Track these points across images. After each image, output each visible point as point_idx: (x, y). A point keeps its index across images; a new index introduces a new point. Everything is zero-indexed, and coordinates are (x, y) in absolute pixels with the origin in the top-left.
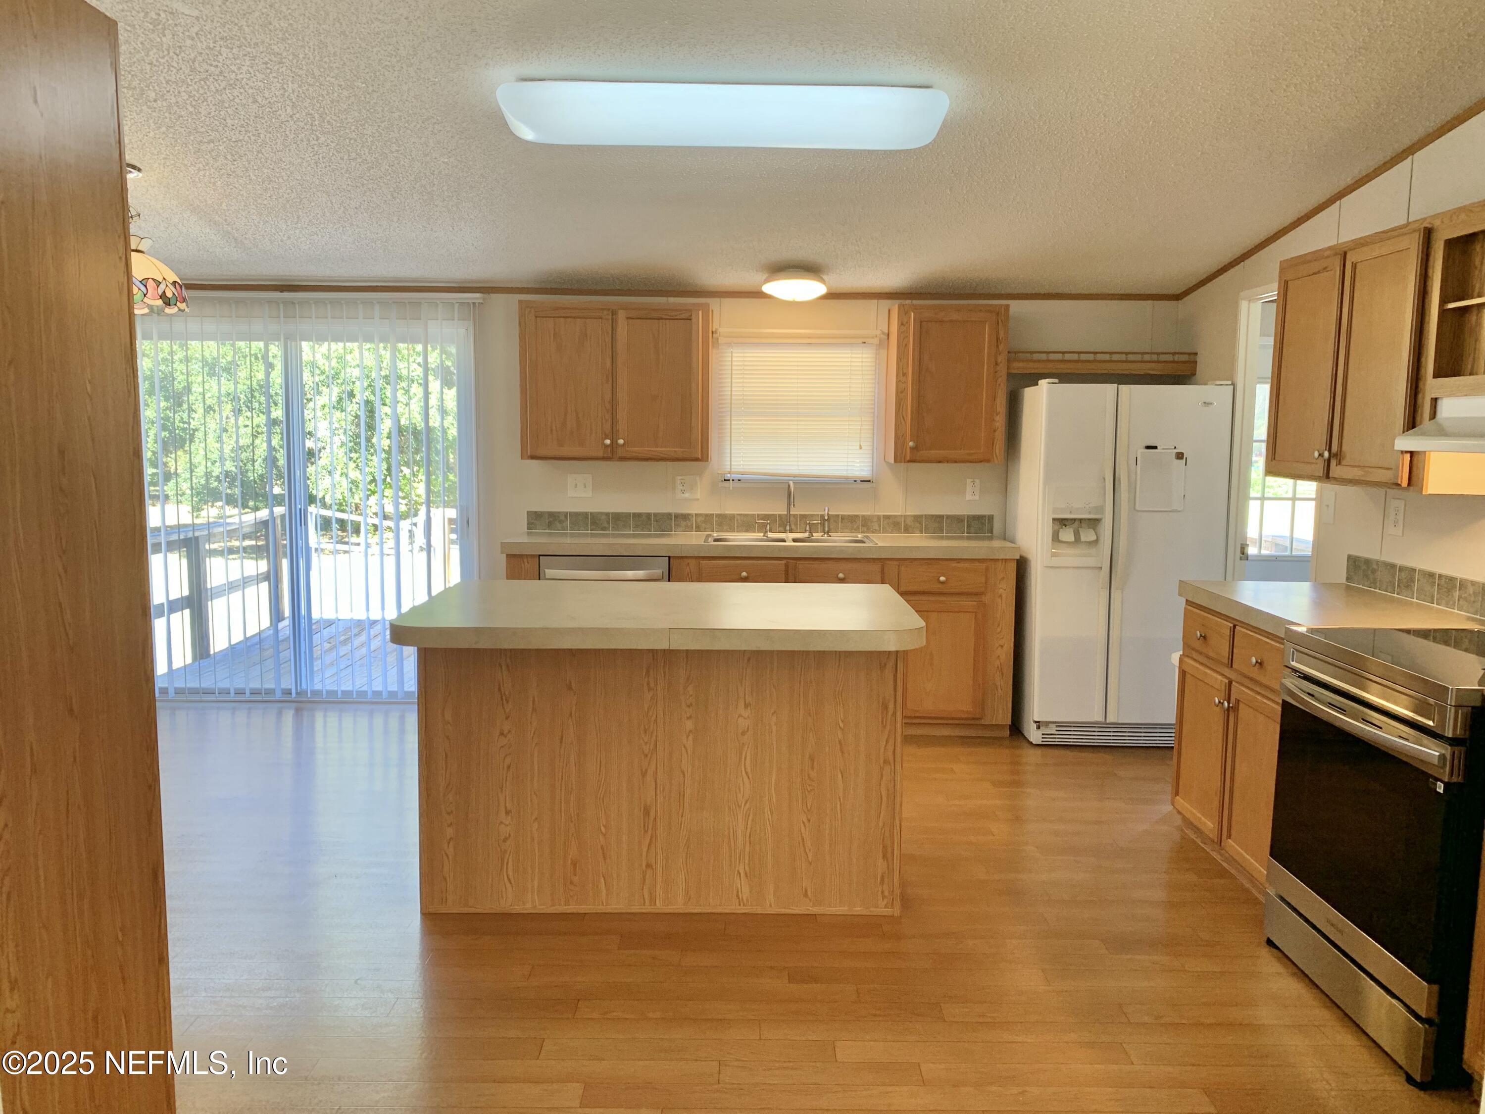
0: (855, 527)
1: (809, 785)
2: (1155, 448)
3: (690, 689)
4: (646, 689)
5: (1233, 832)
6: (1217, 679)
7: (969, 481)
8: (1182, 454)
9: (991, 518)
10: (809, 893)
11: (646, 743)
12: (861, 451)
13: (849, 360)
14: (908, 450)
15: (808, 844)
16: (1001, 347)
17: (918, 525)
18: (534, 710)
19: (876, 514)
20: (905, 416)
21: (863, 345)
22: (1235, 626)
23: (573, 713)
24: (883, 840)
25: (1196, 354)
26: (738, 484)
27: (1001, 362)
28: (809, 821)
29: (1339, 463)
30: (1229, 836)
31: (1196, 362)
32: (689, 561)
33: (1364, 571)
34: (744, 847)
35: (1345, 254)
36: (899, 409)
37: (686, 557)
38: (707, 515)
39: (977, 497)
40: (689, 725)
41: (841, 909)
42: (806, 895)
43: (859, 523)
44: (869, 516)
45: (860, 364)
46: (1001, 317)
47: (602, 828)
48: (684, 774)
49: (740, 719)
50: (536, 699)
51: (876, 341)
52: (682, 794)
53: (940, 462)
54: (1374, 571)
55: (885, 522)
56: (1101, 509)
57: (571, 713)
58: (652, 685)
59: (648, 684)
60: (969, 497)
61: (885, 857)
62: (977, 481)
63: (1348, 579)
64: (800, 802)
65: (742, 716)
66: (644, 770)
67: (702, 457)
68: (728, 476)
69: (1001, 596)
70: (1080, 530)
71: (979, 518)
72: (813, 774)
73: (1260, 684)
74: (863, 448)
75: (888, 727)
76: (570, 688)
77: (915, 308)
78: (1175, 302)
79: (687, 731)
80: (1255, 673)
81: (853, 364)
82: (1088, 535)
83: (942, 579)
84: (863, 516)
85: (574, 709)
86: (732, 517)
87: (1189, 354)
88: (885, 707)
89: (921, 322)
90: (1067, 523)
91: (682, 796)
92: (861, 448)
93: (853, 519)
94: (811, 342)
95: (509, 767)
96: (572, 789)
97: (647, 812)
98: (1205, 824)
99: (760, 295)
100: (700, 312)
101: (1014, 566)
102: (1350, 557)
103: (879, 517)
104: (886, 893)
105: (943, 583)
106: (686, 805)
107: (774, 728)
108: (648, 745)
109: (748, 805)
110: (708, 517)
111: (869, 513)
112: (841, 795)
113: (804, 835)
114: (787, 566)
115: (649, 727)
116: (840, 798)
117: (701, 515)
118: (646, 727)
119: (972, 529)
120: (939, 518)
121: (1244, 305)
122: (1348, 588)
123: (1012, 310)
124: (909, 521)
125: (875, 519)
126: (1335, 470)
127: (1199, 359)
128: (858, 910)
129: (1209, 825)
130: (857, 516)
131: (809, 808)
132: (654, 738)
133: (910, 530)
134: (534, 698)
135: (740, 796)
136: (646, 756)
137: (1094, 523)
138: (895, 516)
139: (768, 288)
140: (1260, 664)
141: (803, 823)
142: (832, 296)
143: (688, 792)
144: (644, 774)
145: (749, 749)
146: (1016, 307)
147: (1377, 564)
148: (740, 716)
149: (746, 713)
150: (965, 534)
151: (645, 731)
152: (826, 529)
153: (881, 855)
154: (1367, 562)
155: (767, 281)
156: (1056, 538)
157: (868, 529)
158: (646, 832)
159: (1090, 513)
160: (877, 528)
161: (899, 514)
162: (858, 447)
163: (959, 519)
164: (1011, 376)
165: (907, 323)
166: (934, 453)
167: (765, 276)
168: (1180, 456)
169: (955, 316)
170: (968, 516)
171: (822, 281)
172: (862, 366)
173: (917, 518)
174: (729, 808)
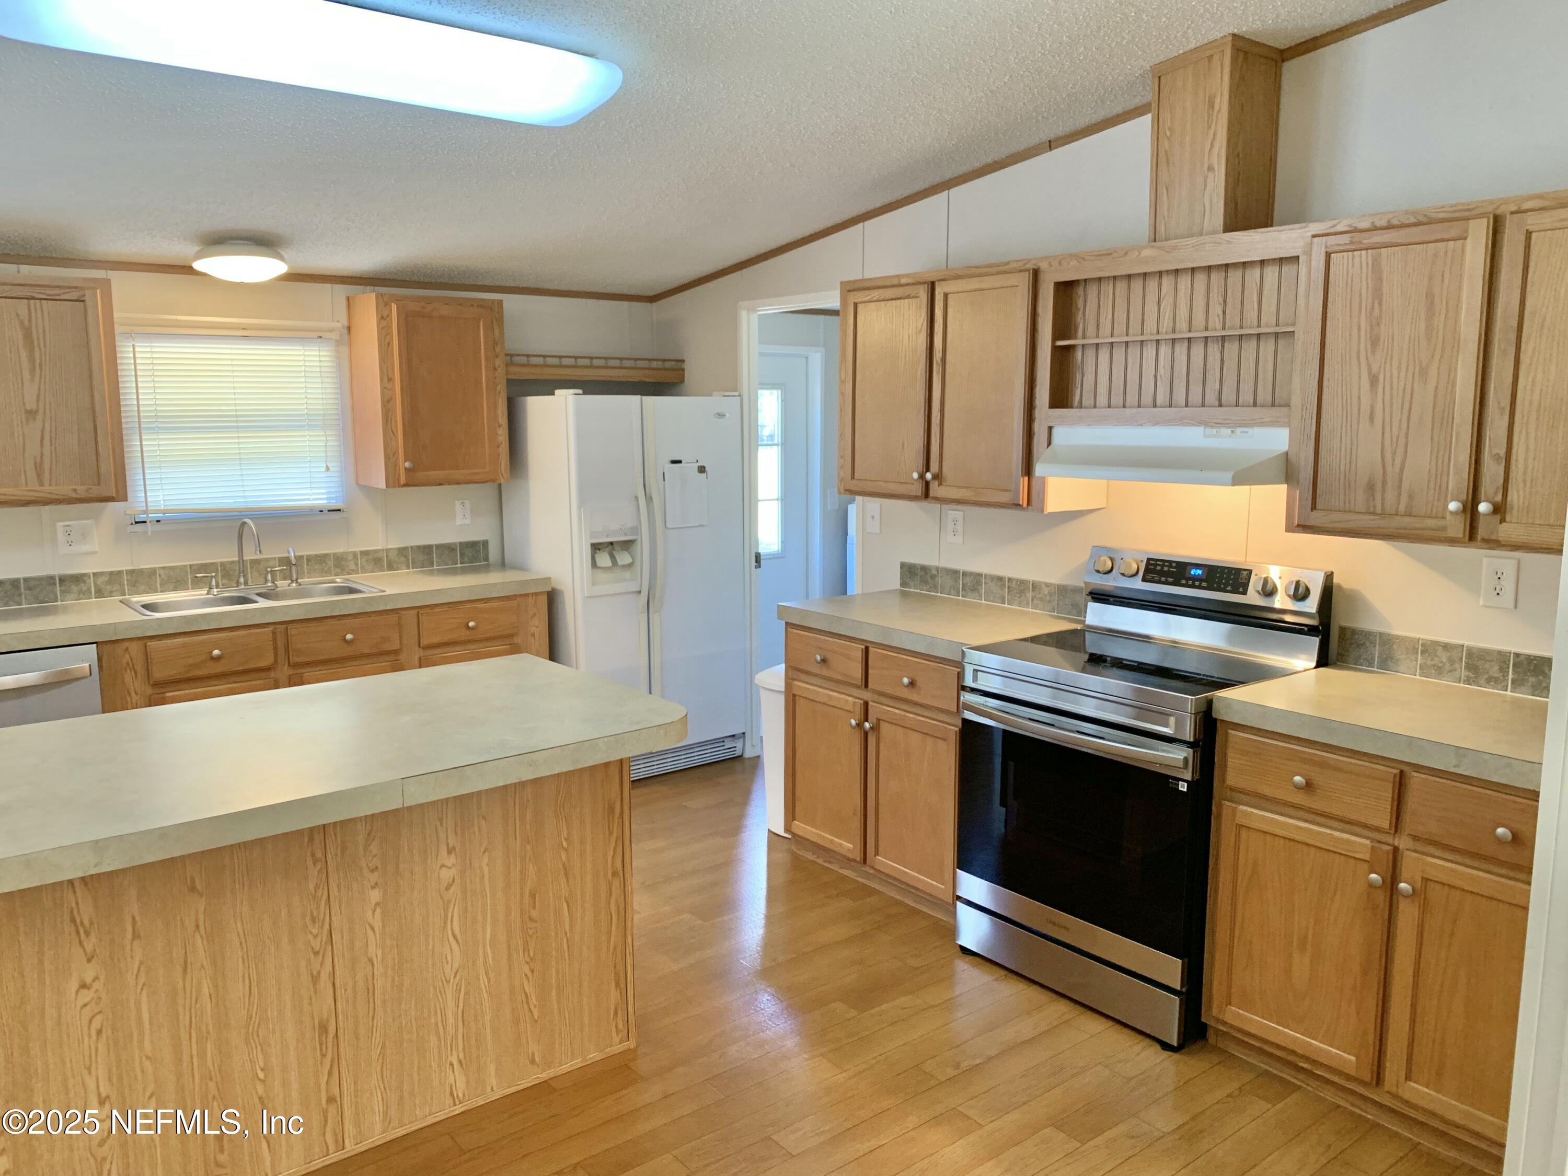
0: (326, 569)
1: (531, 929)
2: (680, 462)
3: (374, 848)
4: (310, 862)
5: (880, 850)
6: (847, 701)
7: (458, 503)
8: (704, 467)
9: (485, 543)
10: (537, 1059)
11: (315, 937)
12: (328, 474)
13: (302, 358)
14: (402, 472)
15: (534, 1000)
16: (498, 349)
17: (403, 559)
18: (136, 936)
19: (350, 550)
20: (394, 430)
21: (319, 339)
22: (867, 648)
23: (201, 924)
24: (615, 967)
25: (683, 361)
26: (158, 527)
27: (499, 367)
28: (532, 971)
29: (940, 484)
30: (877, 853)
31: (683, 370)
32: (126, 644)
33: (921, 576)
34: (457, 1030)
35: (932, 285)
36: (387, 421)
37: (123, 640)
38: (111, 573)
39: (468, 521)
40: (375, 896)
41: (577, 1063)
42: (533, 1062)
43: (331, 563)
44: (343, 553)
45: (318, 364)
46: (495, 313)
47: (259, 1071)
48: (373, 965)
49: (444, 870)
50: (137, 918)
51: (334, 336)
52: (371, 990)
53: (440, 484)
54: (933, 577)
55: (363, 560)
56: (636, 530)
57: (197, 926)
58: (319, 854)
59: (313, 855)
60: (459, 521)
61: (617, 985)
62: (467, 503)
63: (903, 584)
64: (521, 953)
65: (446, 866)
66: (315, 973)
67: (120, 495)
68: (143, 517)
69: (533, 635)
70: (614, 552)
71: (473, 545)
72: (534, 914)
73: (916, 704)
74: (331, 469)
75: (615, 835)
76: (193, 889)
77: (397, 299)
78: (648, 304)
79: (373, 903)
80: (906, 694)
81: (307, 364)
82: (624, 558)
83: (471, 624)
84: (335, 554)
85: (201, 918)
86: (152, 572)
87: (677, 361)
88: (611, 810)
89: (406, 316)
90: (600, 547)
91: (371, 994)
92: (328, 469)
93: (321, 559)
94: (247, 335)
95: (99, 1032)
96: (208, 1032)
97: (323, 1028)
98: (841, 845)
99: (188, 270)
100: (98, 291)
101: (544, 600)
102: (903, 565)
103: (355, 554)
104: (620, 1026)
105: (473, 628)
106: (378, 1002)
107: (486, 869)
108: (319, 939)
109: (458, 977)
110: (114, 576)
111: (341, 550)
112: (567, 929)
113: (527, 990)
114: (274, 633)
115: (319, 913)
116: (566, 933)
117: (102, 574)
118: (315, 914)
119: (466, 559)
120: (427, 550)
121: (744, 314)
122: (904, 594)
123: (505, 305)
124: (393, 555)
125: (350, 557)
126: (935, 489)
127: (686, 366)
128: (594, 1056)
129: (848, 846)
130: (326, 555)
131: (532, 954)
132: (327, 927)
133: (395, 566)
134: (133, 918)
135: (447, 969)
136: (316, 953)
137: (627, 545)
138: (376, 551)
139: (198, 265)
140: (912, 684)
141: (526, 975)
142: (293, 277)
143: (379, 983)
144: (315, 979)
145: (456, 907)
146: (511, 303)
147: (938, 571)
148: (443, 866)
149: (451, 860)
150: (459, 565)
151: (314, 920)
152: (294, 578)
153: (613, 984)
154: (924, 569)
155: (199, 256)
156: (594, 564)
157: (343, 570)
158: (323, 1055)
159: (626, 535)
160: (353, 567)
161: (380, 548)
162: (324, 469)
163: (448, 548)
164: (510, 382)
165: (388, 316)
166: (433, 474)
167: (196, 248)
168: (702, 470)
169: (445, 311)
170: (460, 543)
171: (281, 258)
172: (320, 367)
173: (402, 551)
174: (435, 988)
